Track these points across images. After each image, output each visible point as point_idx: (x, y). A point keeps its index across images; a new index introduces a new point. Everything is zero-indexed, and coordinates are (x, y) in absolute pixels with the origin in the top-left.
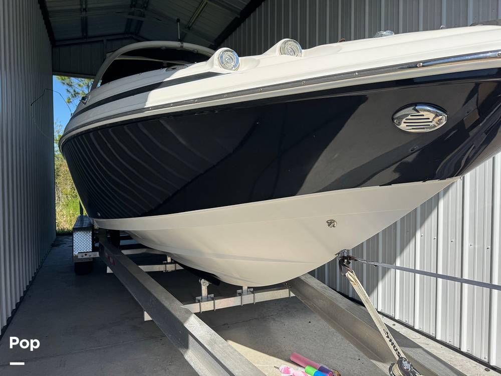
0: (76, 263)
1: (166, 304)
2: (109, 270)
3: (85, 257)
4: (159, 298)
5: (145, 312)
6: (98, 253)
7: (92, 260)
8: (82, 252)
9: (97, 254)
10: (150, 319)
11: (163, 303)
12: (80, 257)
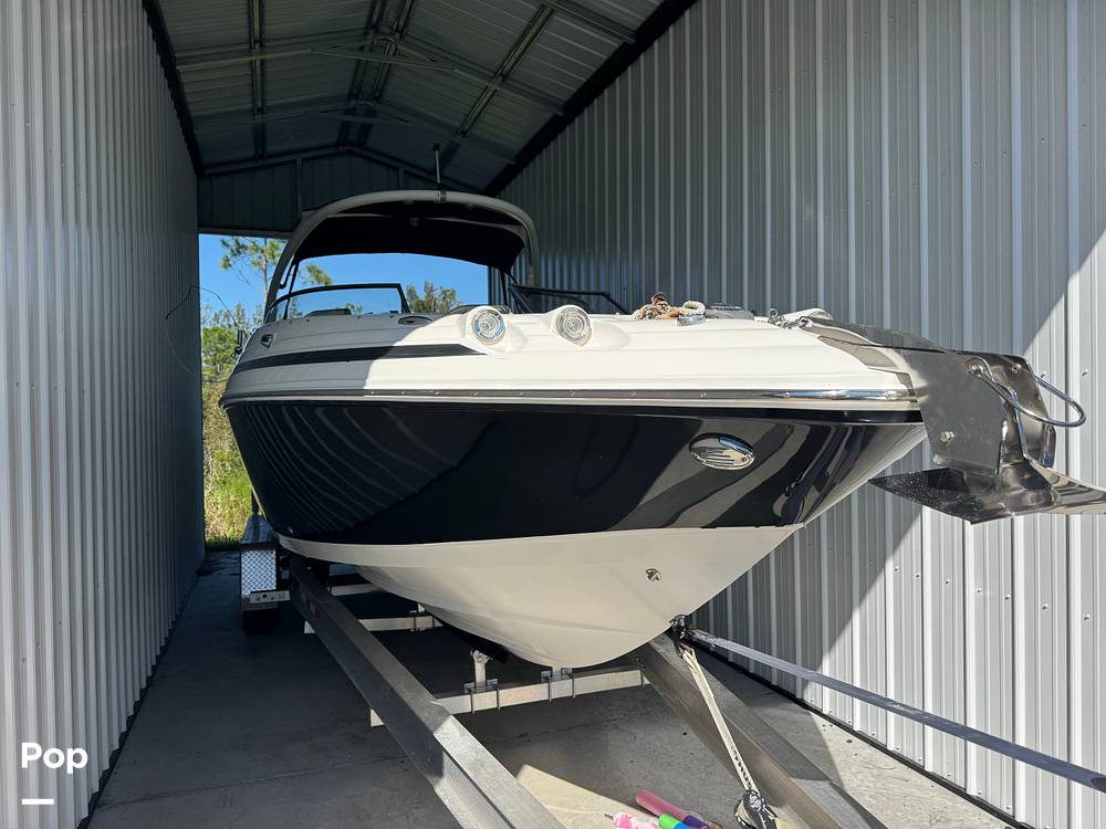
0: (246, 612)
1: (407, 696)
2: (308, 629)
3: (263, 600)
4: (394, 686)
5: (372, 711)
6: (287, 593)
7: (276, 606)
8: (257, 592)
9: (286, 595)
10: (381, 723)
11: (401, 695)
12: (253, 601)
